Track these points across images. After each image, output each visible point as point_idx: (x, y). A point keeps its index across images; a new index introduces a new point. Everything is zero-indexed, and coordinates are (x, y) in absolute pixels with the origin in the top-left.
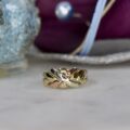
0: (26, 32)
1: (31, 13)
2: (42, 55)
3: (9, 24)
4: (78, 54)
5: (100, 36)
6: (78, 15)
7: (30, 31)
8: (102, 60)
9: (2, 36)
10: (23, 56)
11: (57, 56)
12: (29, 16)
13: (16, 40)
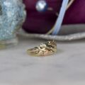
0: (17, 20)
1: (20, 7)
2: (28, 35)
3: (6, 14)
4: (51, 34)
5: (65, 22)
6: (50, 9)
7: (19, 19)
8: (67, 38)
9: (1, 23)
10: (15, 36)
11: (37, 35)
12: (19, 9)
13: (10, 25)
